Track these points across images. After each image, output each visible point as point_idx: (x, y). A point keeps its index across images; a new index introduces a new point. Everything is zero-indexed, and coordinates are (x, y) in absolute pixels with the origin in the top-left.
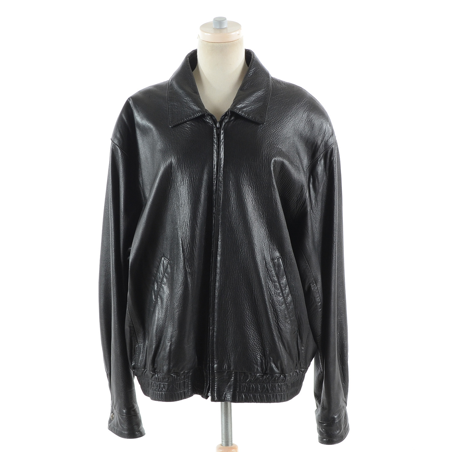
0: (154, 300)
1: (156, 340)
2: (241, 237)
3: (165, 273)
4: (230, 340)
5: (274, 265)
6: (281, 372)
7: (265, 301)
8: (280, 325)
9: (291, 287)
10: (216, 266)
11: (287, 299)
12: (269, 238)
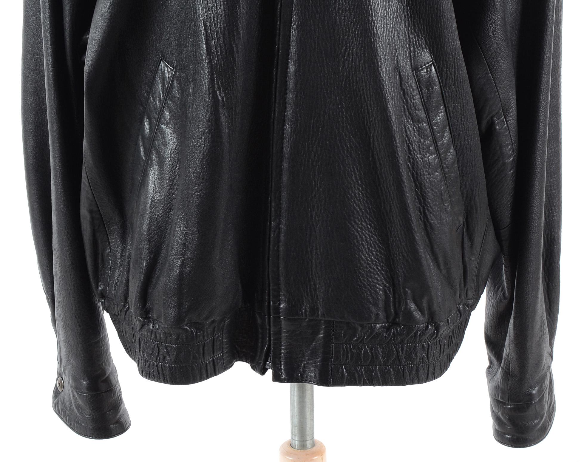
0: (144, 158)
1: (149, 249)
2: (344, 19)
3: (166, 99)
4: (316, 253)
5: (419, 82)
6: (429, 320)
7: (399, 168)
8: (429, 217)
9: (454, 129)
10: (286, 85)
11: (446, 159)
12: (408, 20)
